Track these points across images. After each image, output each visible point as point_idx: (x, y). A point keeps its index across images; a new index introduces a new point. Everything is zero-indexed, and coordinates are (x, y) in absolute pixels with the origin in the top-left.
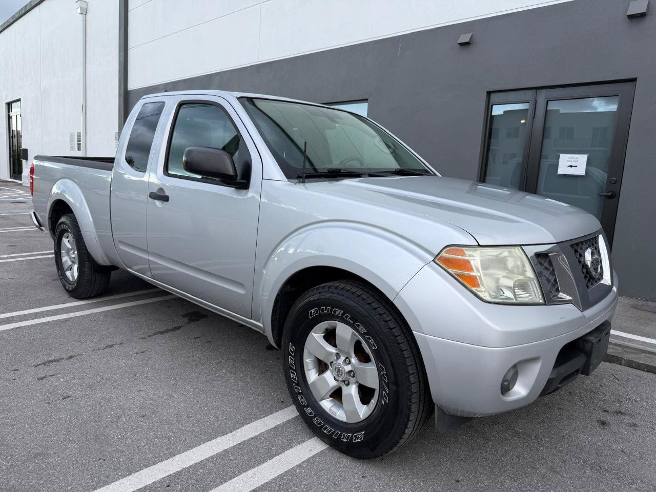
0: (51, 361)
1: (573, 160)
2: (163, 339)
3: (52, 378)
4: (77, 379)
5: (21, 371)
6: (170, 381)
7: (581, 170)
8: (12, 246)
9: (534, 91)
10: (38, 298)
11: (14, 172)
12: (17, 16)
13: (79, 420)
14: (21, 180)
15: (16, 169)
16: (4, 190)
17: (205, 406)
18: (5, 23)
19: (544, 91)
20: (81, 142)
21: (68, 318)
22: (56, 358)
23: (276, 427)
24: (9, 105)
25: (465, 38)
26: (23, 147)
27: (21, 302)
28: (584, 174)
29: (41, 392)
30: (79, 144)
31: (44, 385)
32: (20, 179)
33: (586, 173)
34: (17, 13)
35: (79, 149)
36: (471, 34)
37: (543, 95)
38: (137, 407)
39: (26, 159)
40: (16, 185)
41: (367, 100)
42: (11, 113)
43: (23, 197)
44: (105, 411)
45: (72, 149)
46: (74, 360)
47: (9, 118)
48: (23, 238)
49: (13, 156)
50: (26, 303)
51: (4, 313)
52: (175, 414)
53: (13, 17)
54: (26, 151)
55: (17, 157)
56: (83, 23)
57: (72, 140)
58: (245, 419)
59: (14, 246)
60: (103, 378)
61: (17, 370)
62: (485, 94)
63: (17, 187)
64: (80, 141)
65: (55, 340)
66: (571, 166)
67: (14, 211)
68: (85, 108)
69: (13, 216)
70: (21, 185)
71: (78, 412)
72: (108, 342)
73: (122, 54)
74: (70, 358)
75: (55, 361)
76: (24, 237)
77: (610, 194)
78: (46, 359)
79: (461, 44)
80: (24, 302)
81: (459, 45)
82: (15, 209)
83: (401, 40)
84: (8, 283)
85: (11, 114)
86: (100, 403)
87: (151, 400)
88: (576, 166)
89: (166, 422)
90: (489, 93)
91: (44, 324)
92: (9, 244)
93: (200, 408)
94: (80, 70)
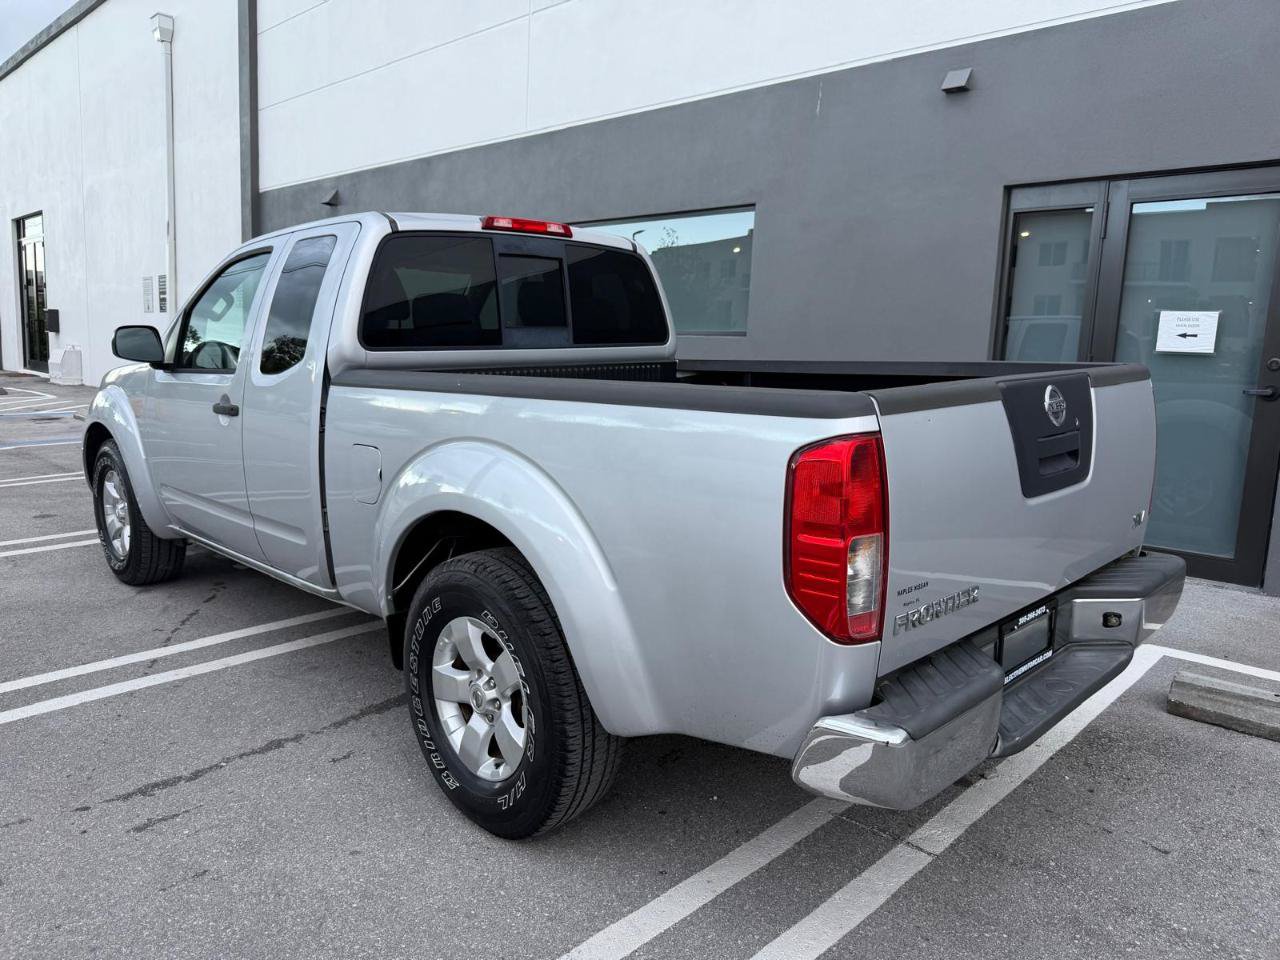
0: (156, 785)
1: (1187, 323)
2: (382, 723)
3: (163, 826)
4: (217, 826)
5: (96, 812)
6: (415, 826)
7: (1205, 344)
8: (43, 517)
9: (1103, 184)
10: (111, 634)
11: (32, 356)
12: (32, 47)
13: (234, 933)
14: (47, 372)
15: (37, 349)
16: (13, 393)
17: (501, 886)
18: (7, 62)
19: (1124, 183)
20: (167, 296)
21: (179, 680)
22: (165, 778)
23: (660, 938)
24: (19, 224)
25: (957, 79)
26: (50, 305)
27: (77, 645)
28: (1212, 351)
29: (144, 862)
30: (163, 300)
31: (148, 846)
32: (45, 369)
33: (1215, 350)
34: (32, 42)
35: (163, 309)
36: (969, 71)
37: (1121, 192)
38: (355, 894)
39: (56, 330)
40: (36, 382)
41: (754, 205)
42: (22, 239)
43: (55, 407)
44: (288, 907)
45: (148, 309)
46: (204, 780)
47: (20, 248)
48: (63, 499)
49: (30, 325)
50: (88, 647)
51: (44, 671)
52: (439, 910)
53: (23, 50)
54: (55, 314)
55: (39, 325)
56: (166, 58)
57: (147, 291)
58: (592, 919)
59: (48, 516)
60: (273, 822)
61: (87, 808)
62: (1001, 191)
63: (40, 386)
64: (164, 293)
65: (158, 734)
66: (1184, 336)
67: (39, 439)
68: (172, 228)
69: (38, 449)
70: (46, 381)
71: (231, 911)
72: (270, 734)
73: (247, 120)
74: (196, 775)
75: (165, 784)
76: (66, 495)
77: (1269, 392)
78: (145, 781)
79: (949, 91)
80: (83, 644)
81: (944, 93)
82: (41, 434)
83: (821, 84)
84: (46, 601)
85: (24, 241)
86: (274, 885)
87: (381, 876)
88: (1196, 336)
89: (424, 931)
90: (1009, 190)
91: (131, 694)
92: (38, 513)
93: (490, 892)
94: (162, 153)
